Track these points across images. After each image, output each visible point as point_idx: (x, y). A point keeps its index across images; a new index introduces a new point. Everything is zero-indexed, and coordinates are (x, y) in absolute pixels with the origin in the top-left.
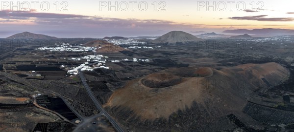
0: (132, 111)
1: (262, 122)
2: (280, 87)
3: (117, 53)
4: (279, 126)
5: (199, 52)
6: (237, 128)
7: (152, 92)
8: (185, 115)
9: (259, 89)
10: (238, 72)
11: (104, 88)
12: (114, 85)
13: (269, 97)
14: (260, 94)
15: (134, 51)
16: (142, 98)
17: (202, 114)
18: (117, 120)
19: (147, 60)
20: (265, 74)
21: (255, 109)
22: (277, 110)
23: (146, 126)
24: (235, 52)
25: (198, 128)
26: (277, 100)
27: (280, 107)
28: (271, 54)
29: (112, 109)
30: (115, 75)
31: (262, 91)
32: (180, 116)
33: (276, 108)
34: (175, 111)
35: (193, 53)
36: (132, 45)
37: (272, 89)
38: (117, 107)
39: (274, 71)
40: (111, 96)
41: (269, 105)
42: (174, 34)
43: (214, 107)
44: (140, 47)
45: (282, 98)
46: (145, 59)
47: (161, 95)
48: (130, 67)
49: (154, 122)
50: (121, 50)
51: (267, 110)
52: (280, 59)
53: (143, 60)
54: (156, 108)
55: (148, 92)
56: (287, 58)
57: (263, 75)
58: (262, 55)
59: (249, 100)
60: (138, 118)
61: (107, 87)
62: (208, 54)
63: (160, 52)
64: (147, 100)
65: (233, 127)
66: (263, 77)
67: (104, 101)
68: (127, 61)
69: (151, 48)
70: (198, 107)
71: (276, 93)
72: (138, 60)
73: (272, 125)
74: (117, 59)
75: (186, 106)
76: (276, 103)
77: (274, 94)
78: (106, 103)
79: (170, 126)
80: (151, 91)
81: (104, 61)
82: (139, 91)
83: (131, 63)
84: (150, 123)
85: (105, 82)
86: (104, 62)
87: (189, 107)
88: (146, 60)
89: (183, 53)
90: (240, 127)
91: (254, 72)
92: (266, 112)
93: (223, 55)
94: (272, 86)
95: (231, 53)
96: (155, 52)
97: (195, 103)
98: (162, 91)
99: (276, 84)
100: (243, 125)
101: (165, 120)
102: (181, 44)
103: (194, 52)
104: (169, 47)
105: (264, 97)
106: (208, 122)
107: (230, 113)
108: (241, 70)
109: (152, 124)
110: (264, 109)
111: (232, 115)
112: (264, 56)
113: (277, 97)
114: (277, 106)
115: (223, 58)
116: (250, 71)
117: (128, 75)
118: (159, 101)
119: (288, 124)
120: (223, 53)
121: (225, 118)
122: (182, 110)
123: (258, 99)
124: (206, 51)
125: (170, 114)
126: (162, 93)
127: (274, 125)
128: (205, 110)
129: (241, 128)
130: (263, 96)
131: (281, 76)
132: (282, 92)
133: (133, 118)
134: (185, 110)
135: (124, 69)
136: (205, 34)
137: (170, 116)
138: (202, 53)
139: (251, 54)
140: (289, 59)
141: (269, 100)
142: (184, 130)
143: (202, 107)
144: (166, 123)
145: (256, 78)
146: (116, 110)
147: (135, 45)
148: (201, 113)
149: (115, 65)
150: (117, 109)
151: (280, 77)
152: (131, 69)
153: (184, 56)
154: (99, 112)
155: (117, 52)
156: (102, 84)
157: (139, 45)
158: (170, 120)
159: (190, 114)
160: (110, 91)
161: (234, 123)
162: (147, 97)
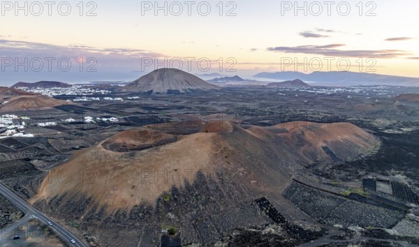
0: (90, 199)
1: (318, 217)
2: (359, 164)
3: (49, 110)
4: (351, 228)
5: (210, 105)
6: (272, 224)
7: (124, 159)
8: (184, 196)
9: (314, 165)
10: (279, 134)
11: (26, 170)
12: (48, 161)
13: (334, 178)
14: (317, 173)
15: (85, 105)
16: (107, 172)
17: (212, 196)
18: (62, 222)
19: (113, 119)
20: (329, 140)
21: (306, 194)
22: (348, 200)
23: (118, 222)
24: (276, 107)
25: (206, 220)
26: (350, 184)
27: (353, 196)
28: (344, 113)
29: (50, 204)
30: (49, 145)
31: (320, 168)
32: (175, 199)
33: (346, 197)
34: (167, 189)
35: (198, 107)
36: (81, 96)
37: (341, 165)
38: (58, 198)
39: (347, 137)
40: (45, 180)
41: (333, 189)
42: (163, 73)
43: (233, 184)
44: (98, 99)
45: (361, 182)
46: (109, 117)
47: (141, 162)
48: (80, 132)
49: (131, 213)
50: (58, 105)
51: (328, 197)
52: (362, 121)
53: (105, 119)
54: (133, 187)
55: (117, 159)
56: (378, 120)
57: (325, 142)
58: (325, 113)
59: (296, 179)
60: (102, 209)
61: (33, 167)
62: (225, 108)
63: (137, 105)
64: (116, 174)
65: (265, 222)
66: (324, 145)
67: (31, 192)
68: (72, 123)
69: (119, 99)
70: (205, 182)
71: (348, 173)
72: (94, 119)
73: (337, 226)
74: (50, 119)
75: (186, 181)
76: (346, 188)
77: (343, 174)
78: (36, 193)
79: (158, 218)
80: (122, 157)
81: (21, 124)
82: (100, 159)
83: (81, 125)
84: (125, 216)
85: (28, 160)
86: (22, 127)
87: (191, 183)
88: (110, 119)
89: (181, 108)
90: (278, 223)
91: (308, 136)
92: (326, 202)
93: (254, 110)
94: (341, 160)
95: (268, 108)
96: (129, 106)
97: (200, 174)
98: (141, 155)
99: (349, 159)
100: (282, 220)
101: (150, 208)
102: (177, 92)
103: (200, 106)
104: (155, 98)
105: (324, 179)
106: (222, 209)
107: (261, 196)
108: (284, 131)
109: (128, 217)
110: (323, 197)
111: (263, 199)
112: (329, 116)
113: (349, 180)
114: (348, 192)
115: (252, 115)
116: (300, 132)
117: (78, 142)
118: (138, 174)
119: (368, 228)
120: (253, 107)
121: (252, 204)
122: (178, 186)
123: (313, 180)
124: (222, 105)
125: (158, 195)
126: (142, 158)
127: (341, 226)
128: (217, 187)
129: (278, 225)
130: (322, 176)
131: (362, 146)
132: (361, 173)
133: (93, 211)
134: (183, 186)
135: (66, 135)
136: (222, 79)
137: (159, 200)
138: (214, 106)
139: (304, 111)
140: (380, 122)
141: (333, 183)
142: (182, 224)
143: (212, 182)
144: (151, 211)
145: (310, 145)
146: (57, 204)
147: (87, 96)
148: (212, 192)
149: (48, 130)
150: (60, 200)
151: (359, 147)
152: (81, 135)
153: (181, 112)
154: (24, 215)
155: (48, 108)
156: (23, 164)
157: (95, 95)
158: (158, 206)
159: (192, 195)
160: (42, 172)
161: (267, 214)
162: (115, 168)
